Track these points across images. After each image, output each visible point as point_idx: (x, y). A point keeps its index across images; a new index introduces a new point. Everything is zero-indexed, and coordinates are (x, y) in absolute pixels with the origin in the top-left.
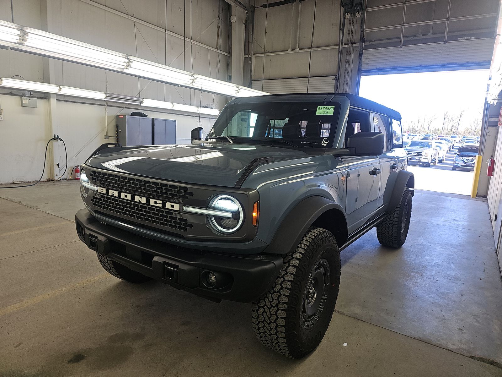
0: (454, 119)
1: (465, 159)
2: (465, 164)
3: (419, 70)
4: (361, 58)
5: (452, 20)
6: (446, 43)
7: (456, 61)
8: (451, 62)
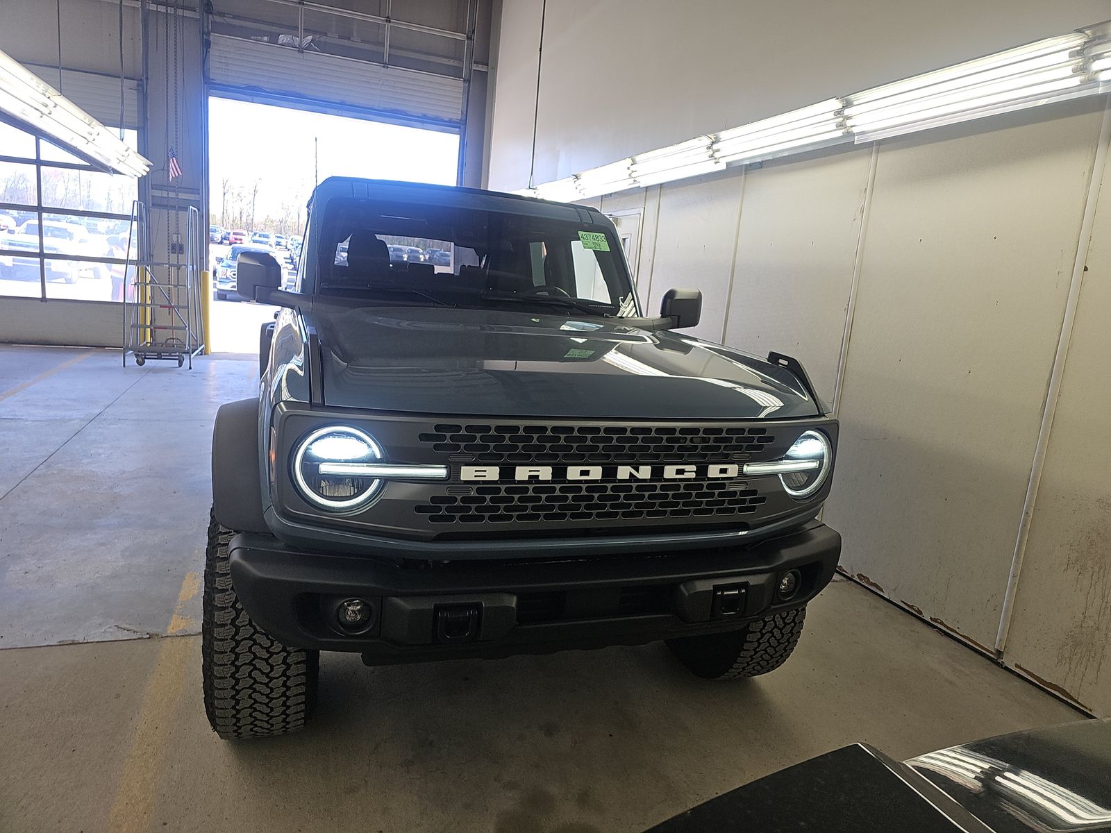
0: (243, 195)
3: (340, 112)
4: (207, 52)
5: (395, 23)
6: (388, 67)
7: (406, 109)
8: (398, 107)
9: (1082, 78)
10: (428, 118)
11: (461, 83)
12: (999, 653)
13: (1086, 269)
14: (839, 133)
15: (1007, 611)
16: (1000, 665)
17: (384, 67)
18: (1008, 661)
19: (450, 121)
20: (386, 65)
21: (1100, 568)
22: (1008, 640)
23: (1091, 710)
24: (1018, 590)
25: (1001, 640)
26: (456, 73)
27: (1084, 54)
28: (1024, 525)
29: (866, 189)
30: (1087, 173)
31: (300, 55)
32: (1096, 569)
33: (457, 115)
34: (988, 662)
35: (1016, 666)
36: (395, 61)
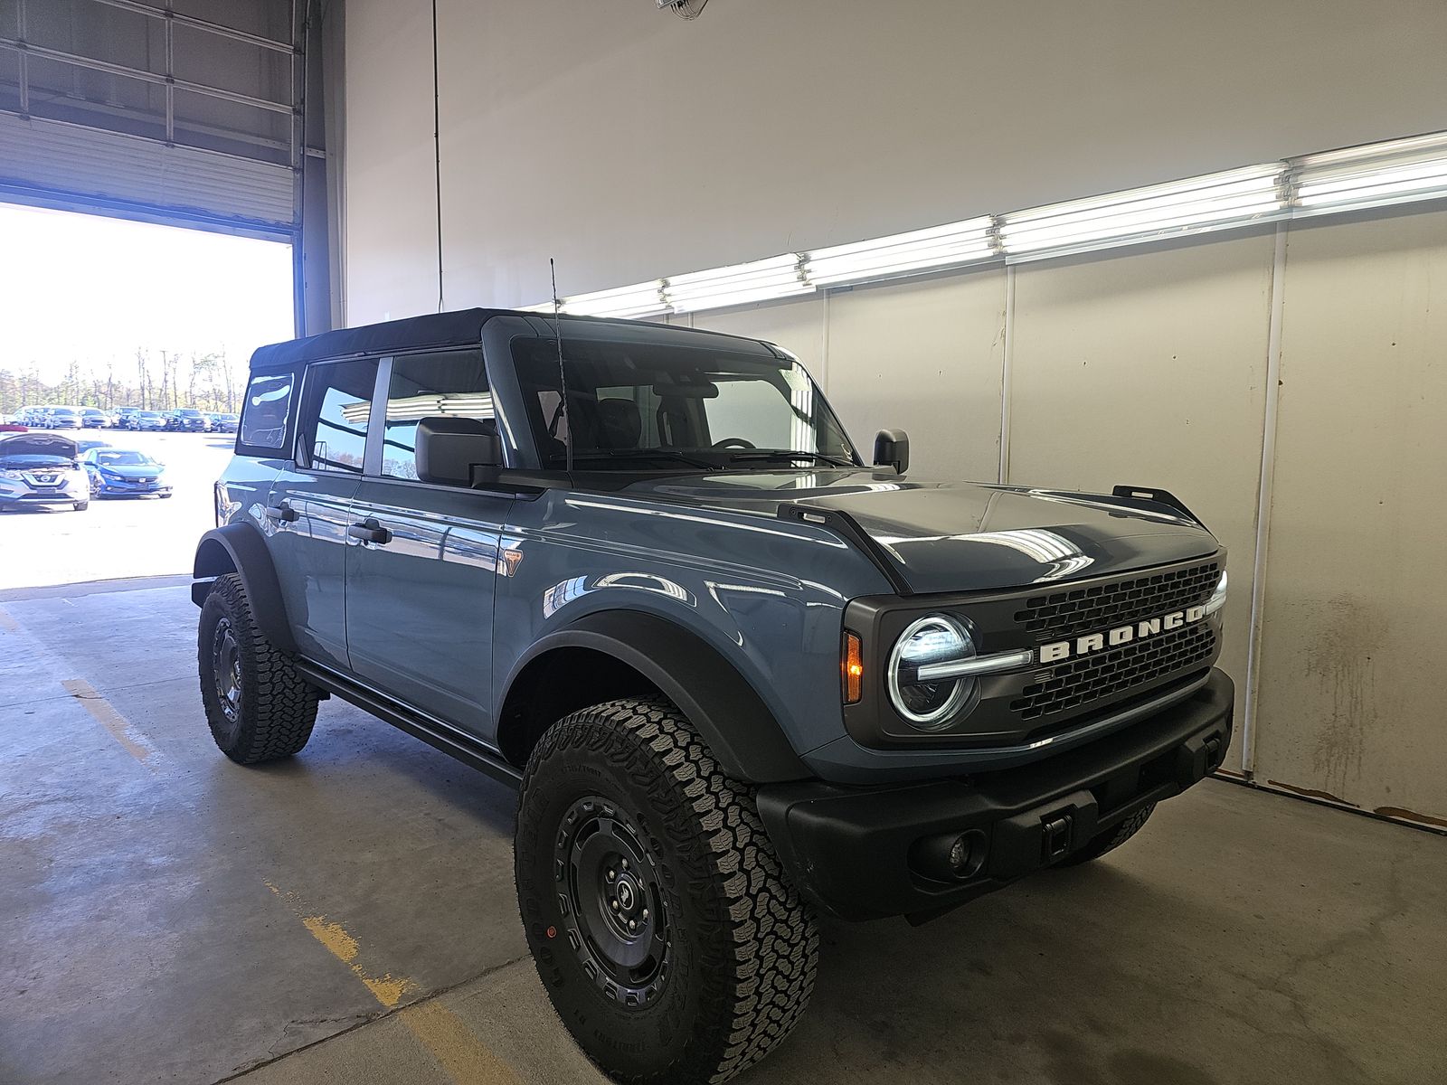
1: (29, 475)
2: (35, 492)
5: (180, 84)
6: (173, 146)
7: (206, 207)
8: (193, 204)
9: (1281, 203)
10: (244, 220)
11: (289, 173)
12: (1248, 774)
13: (1280, 383)
14: (990, 253)
15: (1250, 729)
16: (1253, 786)
17: (166, 145)
18: (1258, 780)
19: (278, 224)
20: (170, 143)
21: (1344, 666)
22: (1257, 758)
23: (1358, 806)
24: (1259, 705)
25: (1248, 760)
26: (279, 158)
27: (1288, 183)
28: (1255, 639)
29: (1005, 313)
30: (1267, 293)
31: (25, 124)
32: (1340, 667)
33: (287, 217)
34: (1238, 786)
35: (1270, 782)
36: (182, 138)
